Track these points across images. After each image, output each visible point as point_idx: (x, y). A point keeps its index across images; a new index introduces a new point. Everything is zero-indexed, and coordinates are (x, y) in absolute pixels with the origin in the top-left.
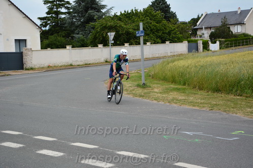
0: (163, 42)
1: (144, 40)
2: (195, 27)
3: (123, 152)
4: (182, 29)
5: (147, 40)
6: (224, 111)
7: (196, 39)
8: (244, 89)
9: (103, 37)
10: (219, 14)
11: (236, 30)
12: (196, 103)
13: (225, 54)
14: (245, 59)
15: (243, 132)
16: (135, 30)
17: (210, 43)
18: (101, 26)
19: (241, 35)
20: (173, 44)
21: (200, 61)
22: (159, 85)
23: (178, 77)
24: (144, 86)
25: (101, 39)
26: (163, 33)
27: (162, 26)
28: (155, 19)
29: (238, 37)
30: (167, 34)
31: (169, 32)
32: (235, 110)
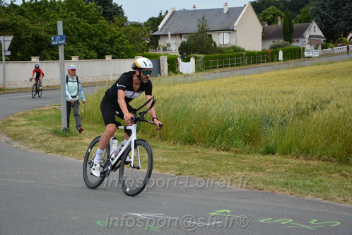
0: (101, 56)
1: (65, 52)
2: (156, 33)
4: (133, 35)
5: (73, 52)
6: (200, 176)
7: (157, 52)
8: (233, 138)
10: (194, 13)
11: (222, 40)
13: (204, 80)
14: (235, 89)
15: (229, 211)
16: (50, 33)
17: (180, 60)
19: (229, 49)
20: (117, 61)
21: (163, 91)
22: (92, 132)
24: (66, 133)
26: (101, 41)
27: (99, 29)
28: (86, 15)
29: (224, 52)
30: (108, 43)
31: (110, 39)
32: (217, 174)
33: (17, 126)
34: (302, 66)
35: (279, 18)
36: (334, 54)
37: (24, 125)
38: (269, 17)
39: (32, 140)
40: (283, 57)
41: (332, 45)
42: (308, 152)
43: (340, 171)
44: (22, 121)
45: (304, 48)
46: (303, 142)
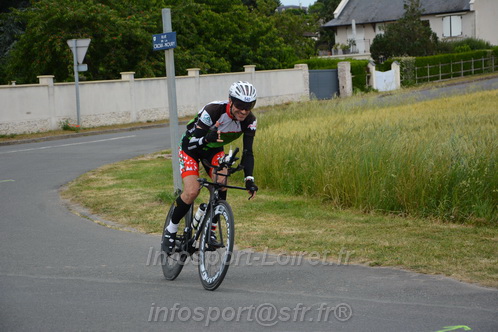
0: (237, 67)
1: (176, 61)
2: (330, 23)
4: (291, 28)
5: (190, 62)
6: (412, 267)
7: (333, 57)
8: (471, 200)
9: (54, 53)
11: (448, 29)
12: (333, 245)
14: (471, 114)
15: (467, 328)
16: (151, 31)
17: (372, 68)
18: (45, 19)
19: (461, 44)
20: (265, 74)
23: (280, 172)
25: (48, 59)
26: (237, 41)
27: (232, 20)
29: (452, 51)
30: (248, 44)
31: (252, 37)
32: (444, 262)
33: (99, 189)
37: (111, 187)
39: (125, 211)
44: (108, 180)
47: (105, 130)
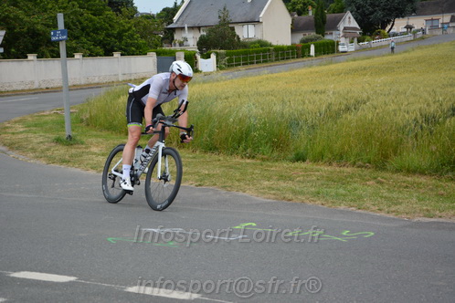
0: (109, 53)
1: (67, 48)
2: (169, 26)
3: (25, 272)
4: (145, 28)
5: (76, 48)
6: (222, 187)
7: (173, 48)
8: (259, 144)
10: (213, 2)
11: (246, 33)
14: (261, 89)
15: (254, 224)
16: (48, 26)
17: (198, 57)
19: (254, 43)
20: (127, 59)
22: (101, 140)
24: (70, 141)
26: (108, 35)
27: (105, 21)
28: (89, 5)
29: (249, 47)
30: (115, 38)
31: (118, 33)
32: (242, 184)
33: (13, 133)
34: (336, 62)
35: (310, 8)
36: (371, 49)
37: (21, 133)
38: (299, 7)
39: (32, 149)
40: (316, 52)
41: (368, 38)
42: (341, 157)
43: (375, 178)
44: (20, 128)
45: (338, 42)
46: (337, 147)
47: (16, 93)
